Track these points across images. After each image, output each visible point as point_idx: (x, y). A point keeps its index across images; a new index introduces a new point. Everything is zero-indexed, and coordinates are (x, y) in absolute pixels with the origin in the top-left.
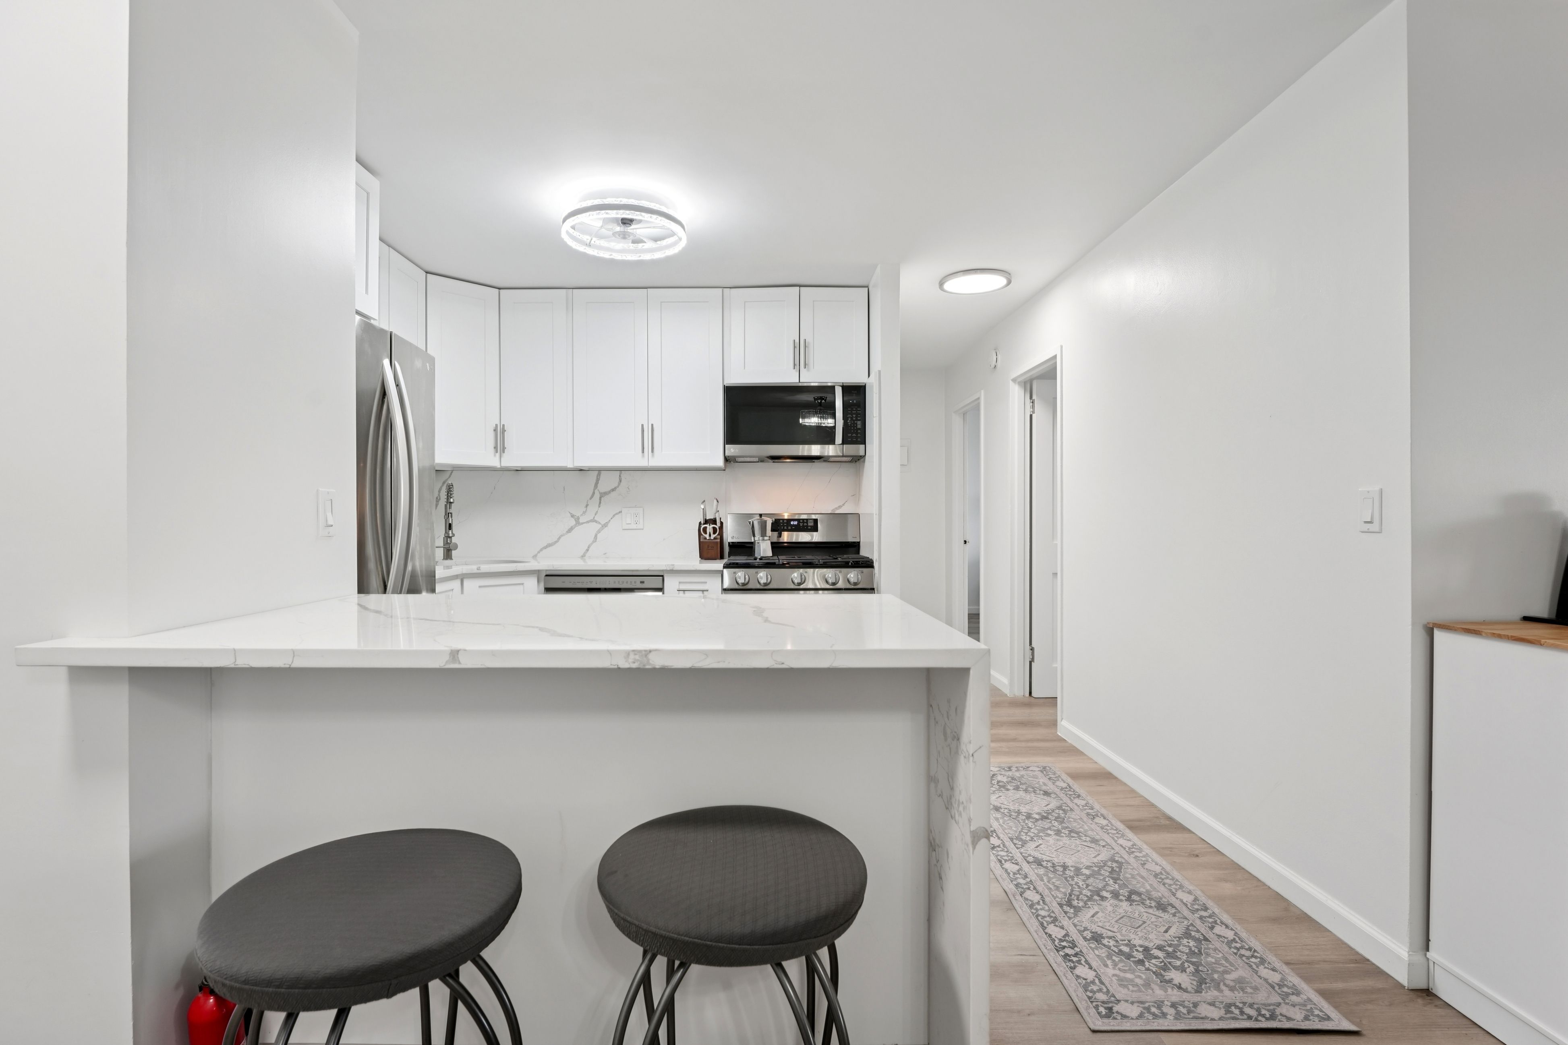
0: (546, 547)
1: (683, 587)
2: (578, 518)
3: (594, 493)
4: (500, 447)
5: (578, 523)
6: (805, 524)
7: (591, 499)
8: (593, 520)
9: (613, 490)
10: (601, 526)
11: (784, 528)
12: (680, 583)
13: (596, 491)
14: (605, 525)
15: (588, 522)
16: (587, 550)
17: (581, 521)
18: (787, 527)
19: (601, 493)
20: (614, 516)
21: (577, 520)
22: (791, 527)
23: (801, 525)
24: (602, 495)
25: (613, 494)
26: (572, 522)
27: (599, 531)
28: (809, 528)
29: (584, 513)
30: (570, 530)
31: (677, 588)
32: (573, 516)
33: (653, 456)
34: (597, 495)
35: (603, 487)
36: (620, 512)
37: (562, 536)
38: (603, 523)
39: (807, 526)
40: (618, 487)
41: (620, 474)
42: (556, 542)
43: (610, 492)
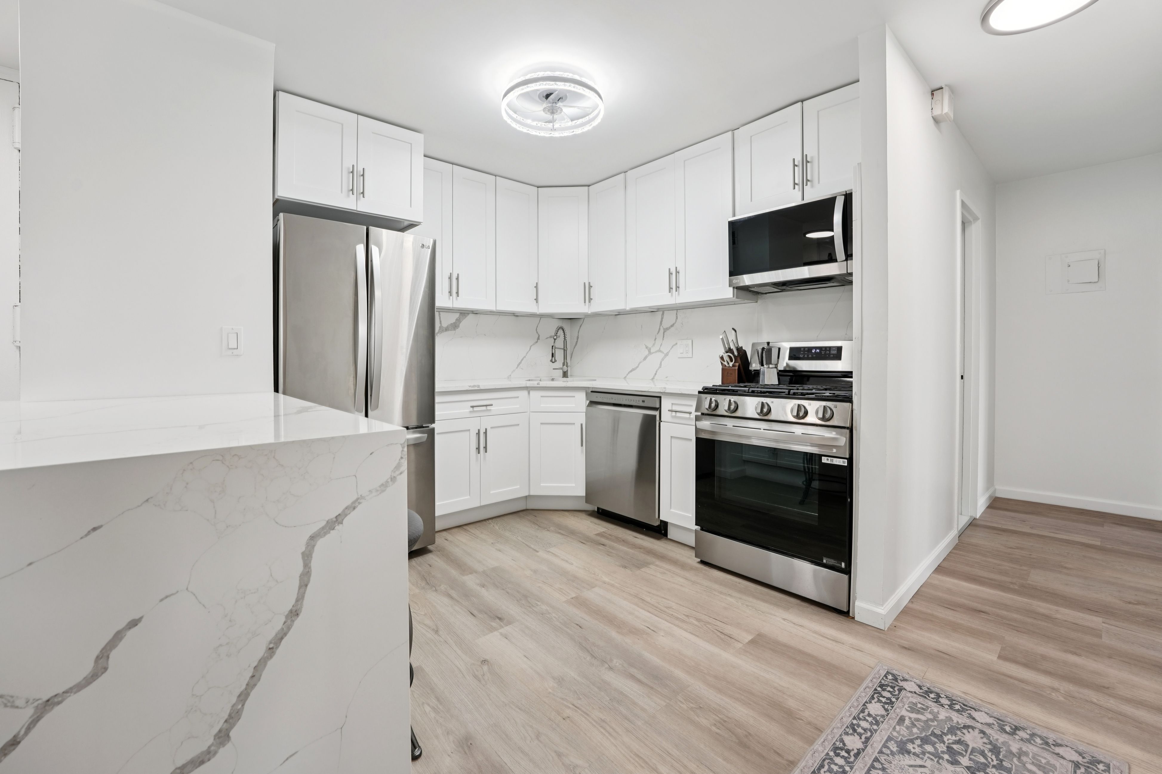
0: (631, 371)
1: (675, 408)
2: (650, 349)
3: (660, 329)
4: (588, 299)
5: (650, 353)
6: (828, 352)
7: (657, 334)
8: (659, 351)
9: (672, 326)
10: (664, 355)
11: (804, 356)
12: (672, 404)
13: (661, 327)
14: (667, 355)
15: (656, 352)
16: (656, 374)
17: (652, 351)
18: (808, 356)
19: (664, 329)
20: (672, 347)
21: (649, 350)
22: (812, 355)
23: (823, 353)
24: (666, 330)
25: (672, 329)
26: (647, 352)
27: (663, 359)
28: (832, 356)
29: (654, 345)
30: (645, 359)
31: (670, 409)
32: (647, 347)
33: (679, 294)
34: (662, 331)
35: (666, 324)
36: (676, 344)
37: (640, 363)
38: (665, 353)
39: (830, 354)
40: (675, 323)
41: (677, 313)
42: (637, 367)
43: (670, 328)
